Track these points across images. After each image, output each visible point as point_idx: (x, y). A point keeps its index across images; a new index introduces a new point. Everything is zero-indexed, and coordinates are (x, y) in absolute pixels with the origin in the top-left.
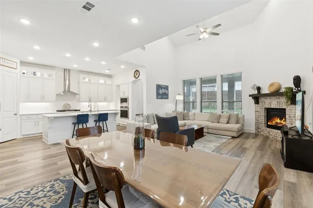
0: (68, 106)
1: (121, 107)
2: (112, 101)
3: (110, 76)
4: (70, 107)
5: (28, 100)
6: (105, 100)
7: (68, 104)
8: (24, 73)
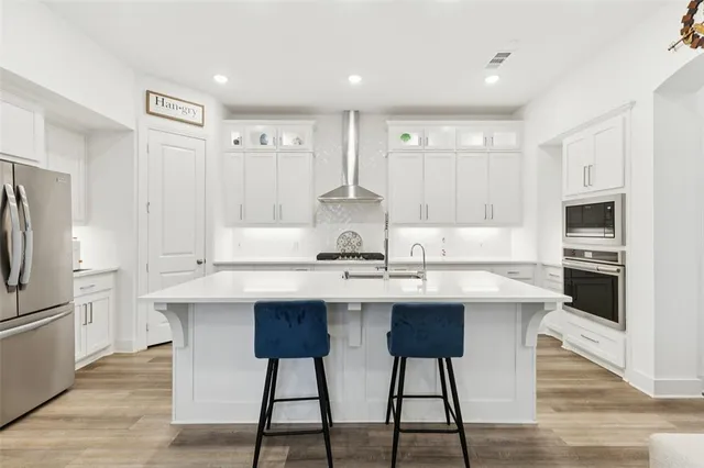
0: (355, 241)
1: (570, 253)
2: (519, 224)
3: (510, 113)
4: (360, 244)
5: (243, 218)
6: (488, 218)
7: (355, 234)
8: (237, 142)
